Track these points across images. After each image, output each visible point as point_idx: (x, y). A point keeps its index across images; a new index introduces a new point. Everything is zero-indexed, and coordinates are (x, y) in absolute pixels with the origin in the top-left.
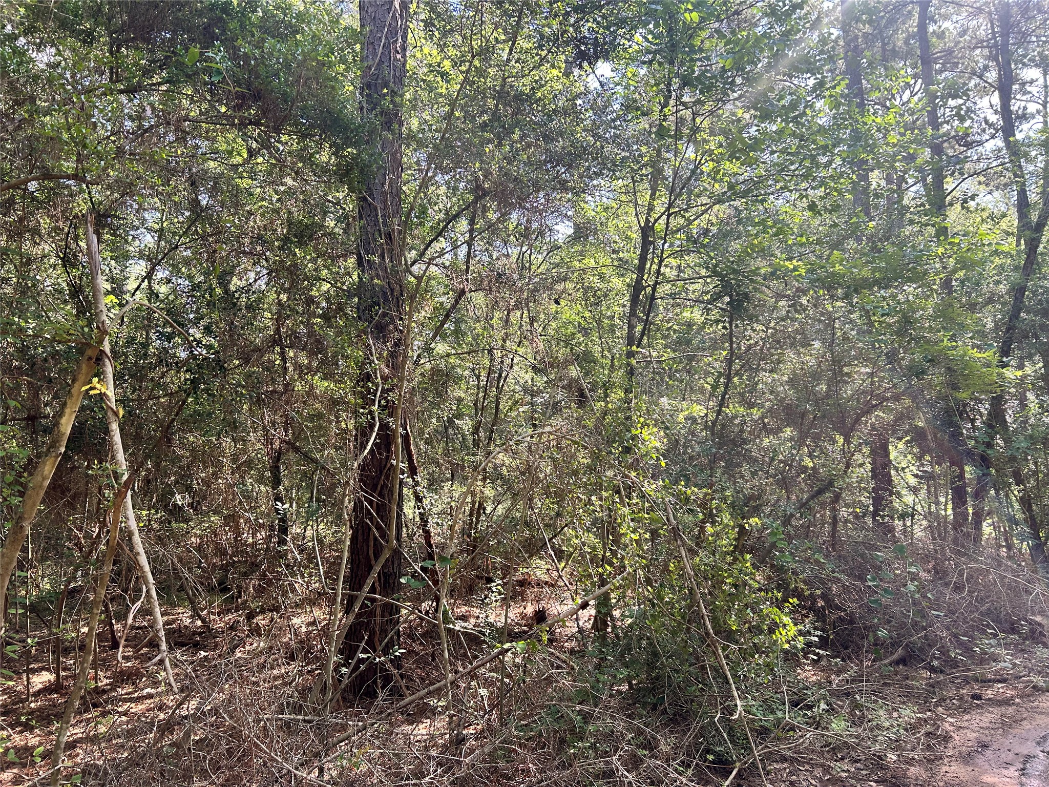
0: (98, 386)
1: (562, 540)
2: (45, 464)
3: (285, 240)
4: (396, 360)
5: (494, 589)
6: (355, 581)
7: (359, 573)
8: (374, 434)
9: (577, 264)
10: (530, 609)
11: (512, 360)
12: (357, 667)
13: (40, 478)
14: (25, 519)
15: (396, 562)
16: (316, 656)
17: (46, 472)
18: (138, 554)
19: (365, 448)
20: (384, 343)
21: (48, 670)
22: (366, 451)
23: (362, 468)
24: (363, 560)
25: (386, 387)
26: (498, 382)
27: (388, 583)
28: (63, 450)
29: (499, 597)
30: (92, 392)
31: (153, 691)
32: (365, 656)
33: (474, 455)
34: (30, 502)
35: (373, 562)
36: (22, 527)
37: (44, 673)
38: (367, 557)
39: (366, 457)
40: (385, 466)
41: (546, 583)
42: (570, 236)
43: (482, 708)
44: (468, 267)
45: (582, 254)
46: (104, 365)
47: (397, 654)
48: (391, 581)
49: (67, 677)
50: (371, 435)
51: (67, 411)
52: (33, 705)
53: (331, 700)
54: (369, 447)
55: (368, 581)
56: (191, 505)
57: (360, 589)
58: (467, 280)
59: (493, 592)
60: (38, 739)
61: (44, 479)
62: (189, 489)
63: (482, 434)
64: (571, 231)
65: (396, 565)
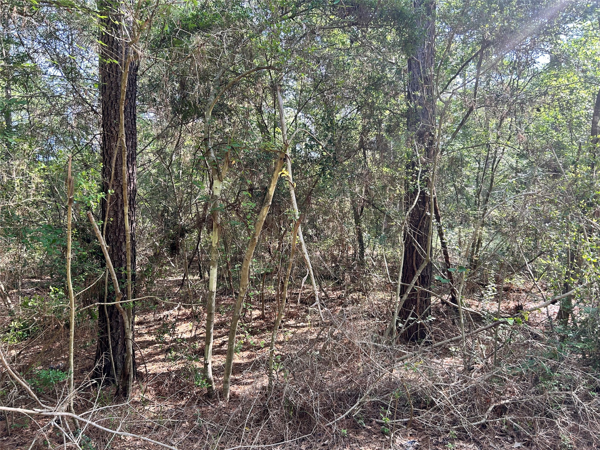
0: (285, 172)
1: (536, 265)
2: (263, 210)
3: (367, 88)
4: (430, 153)
5: (490, 288)
6: (407, 279)
7: (408, 274)
8: (418, 197)
9: (554, 83)
10: (512, 305)
11: (503, 150)
12: (408, 324)
13: (262, 217)
14: (256, 235)
15: (429, 270)
16: (384, 317)
17: (264, 214)
18: (305, 254)
19: (413, 204)
20: (423, 143)
21: (258, 309)
22: (414, 206)
23: (411, 215)
24: (409, 267)
25: (424, 169)
26: (493, 165)
27: (424, 280)
28: (270, 203)
29: (493, 294)
30: (282, 175)
31: (304, 324)
32: (412, 319)
33: (475, 210)
34: (258, 227)
35: (415, 269)
36: (255, 239)
37: (257, 310)
38: (412, 266)
39: (413, 209)
40: (422, 215)
41: (523, 290)
42: (547, 64)
43: (482, 355)
44: (475, 93)
45: (557, 76)
46: (287, 162)
47: (430, 319)
48: (426, 280)
49: (267, 313)
50: (416, 197)
51: (272, 185)
52: (253, 324)
53: (396, 338)
54: (415, 204)
55: (415, 278)
56: (316, 235)
57: (409, 282)
58: (475, 101)
59: (489, 290)
60: (256, 339)
61: (263, 217)
62: (315, 227)
63: (481, 197)
64: (548, 61)
65: (428, 272)
